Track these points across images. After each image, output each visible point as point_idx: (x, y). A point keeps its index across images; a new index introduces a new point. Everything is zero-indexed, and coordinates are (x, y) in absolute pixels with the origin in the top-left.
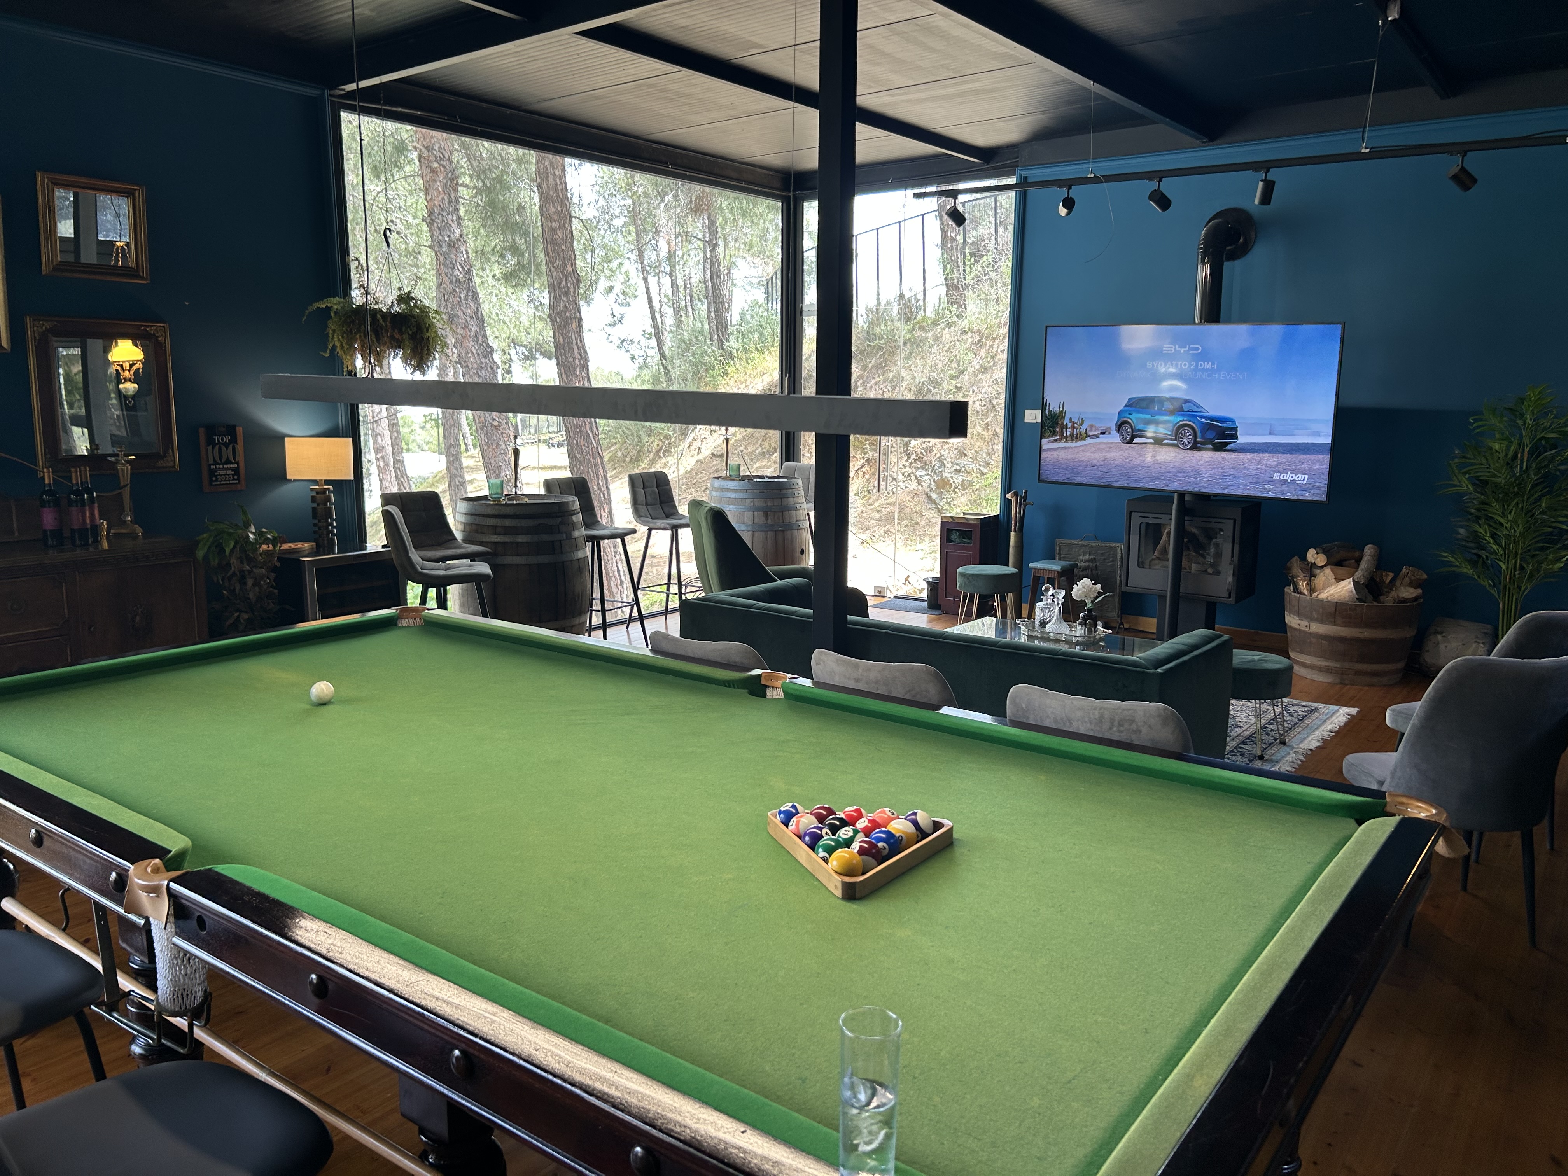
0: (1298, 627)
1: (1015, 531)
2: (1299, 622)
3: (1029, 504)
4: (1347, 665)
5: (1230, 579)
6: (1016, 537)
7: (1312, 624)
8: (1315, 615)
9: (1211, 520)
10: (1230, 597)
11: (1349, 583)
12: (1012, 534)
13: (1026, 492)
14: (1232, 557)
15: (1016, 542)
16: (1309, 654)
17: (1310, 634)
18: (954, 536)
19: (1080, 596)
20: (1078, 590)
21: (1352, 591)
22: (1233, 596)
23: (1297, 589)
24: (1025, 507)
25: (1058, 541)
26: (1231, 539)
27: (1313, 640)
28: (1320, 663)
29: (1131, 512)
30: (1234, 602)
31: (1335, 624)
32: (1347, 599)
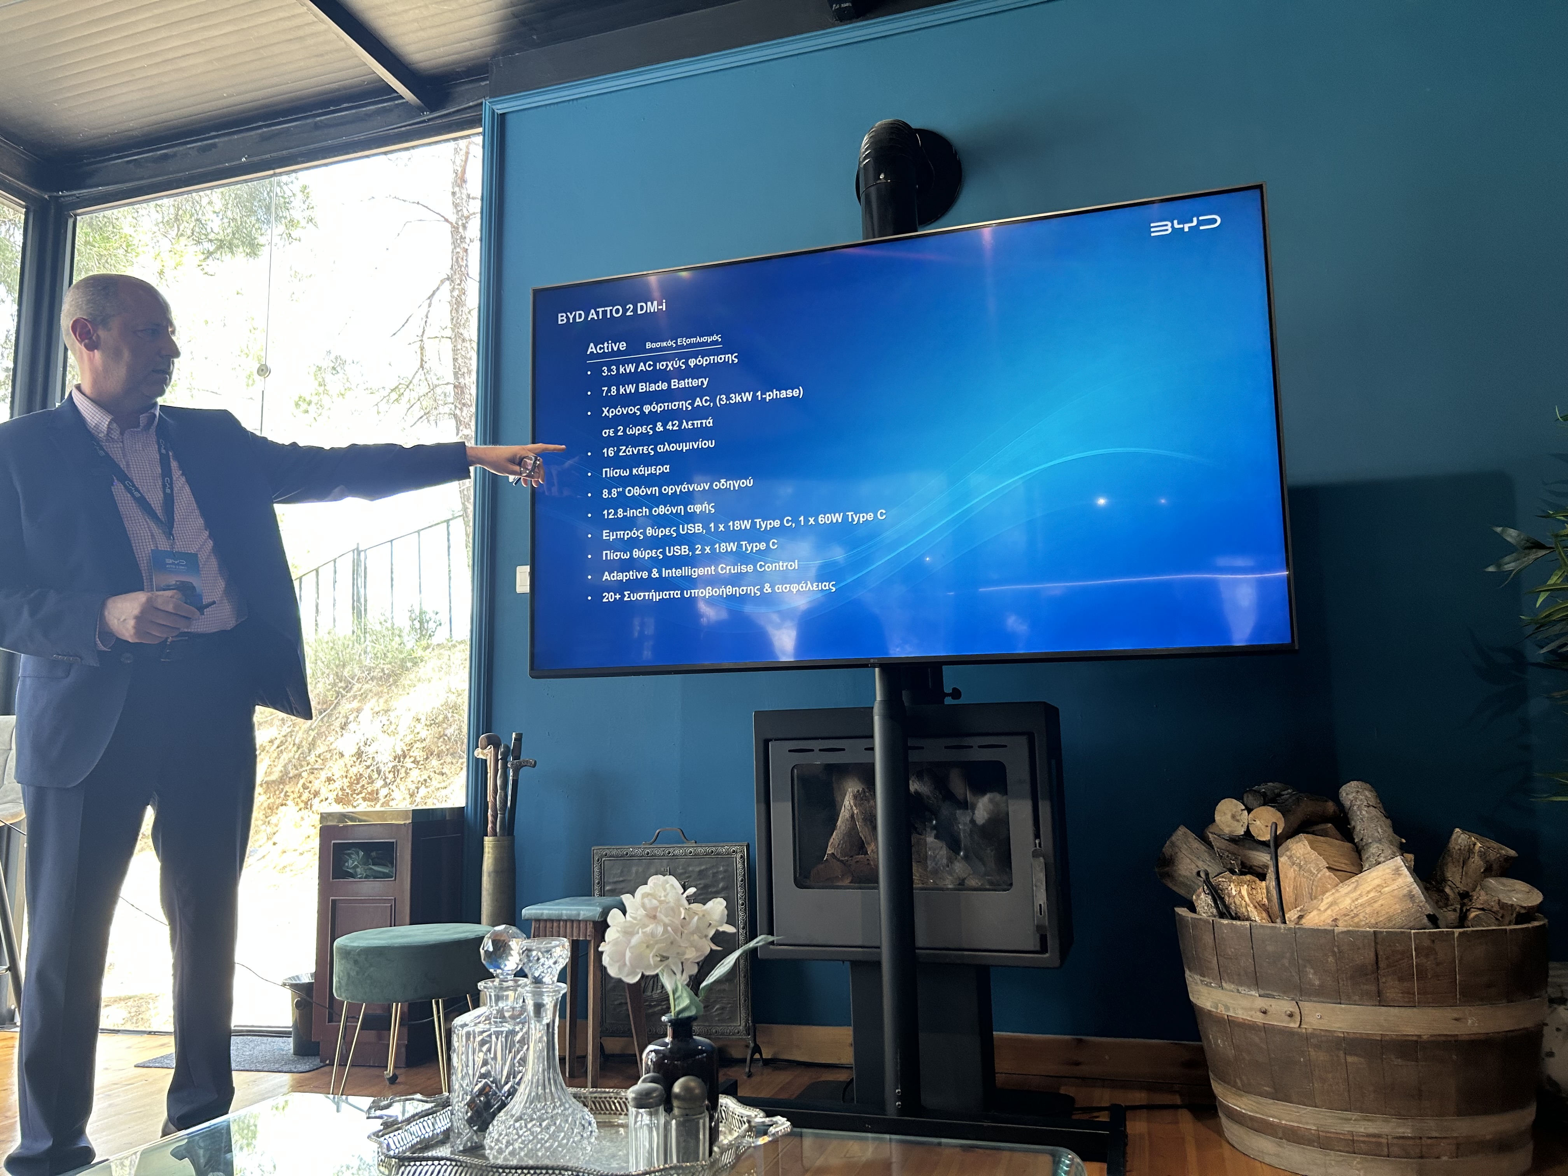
0: (1259, 1019)
1: (495, 834)
2: (1262, 1003)
3: (526, 764)
4: (1431, 1127)
5: (1041, 898)
6: (497, 847)
7: (1306, 1006)
8: (1312, 977)
9: (968, 741)
10: (1044, 949)
11: (1397, 871)
12: (488, 841)
13: (519, 739)
14: (1037, 835)
15: (498, 861)
16: (1308, 1099)
17: (1306, 1038)
18: (353, 862)
19: (638, 959)
20: (628, 933)
21: (1411, 896)
22: (1052, 943)
23: (1227, 907)
24: (516, 773)
25: (597, 851)
26: (1027, 787)
27: (1319, 1057)
28: (1347, 1128)
29: (766, 742)
30: (1057, 963)
31: (1380, 1000)
32: (1399, 920)
